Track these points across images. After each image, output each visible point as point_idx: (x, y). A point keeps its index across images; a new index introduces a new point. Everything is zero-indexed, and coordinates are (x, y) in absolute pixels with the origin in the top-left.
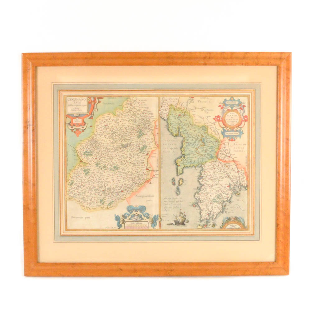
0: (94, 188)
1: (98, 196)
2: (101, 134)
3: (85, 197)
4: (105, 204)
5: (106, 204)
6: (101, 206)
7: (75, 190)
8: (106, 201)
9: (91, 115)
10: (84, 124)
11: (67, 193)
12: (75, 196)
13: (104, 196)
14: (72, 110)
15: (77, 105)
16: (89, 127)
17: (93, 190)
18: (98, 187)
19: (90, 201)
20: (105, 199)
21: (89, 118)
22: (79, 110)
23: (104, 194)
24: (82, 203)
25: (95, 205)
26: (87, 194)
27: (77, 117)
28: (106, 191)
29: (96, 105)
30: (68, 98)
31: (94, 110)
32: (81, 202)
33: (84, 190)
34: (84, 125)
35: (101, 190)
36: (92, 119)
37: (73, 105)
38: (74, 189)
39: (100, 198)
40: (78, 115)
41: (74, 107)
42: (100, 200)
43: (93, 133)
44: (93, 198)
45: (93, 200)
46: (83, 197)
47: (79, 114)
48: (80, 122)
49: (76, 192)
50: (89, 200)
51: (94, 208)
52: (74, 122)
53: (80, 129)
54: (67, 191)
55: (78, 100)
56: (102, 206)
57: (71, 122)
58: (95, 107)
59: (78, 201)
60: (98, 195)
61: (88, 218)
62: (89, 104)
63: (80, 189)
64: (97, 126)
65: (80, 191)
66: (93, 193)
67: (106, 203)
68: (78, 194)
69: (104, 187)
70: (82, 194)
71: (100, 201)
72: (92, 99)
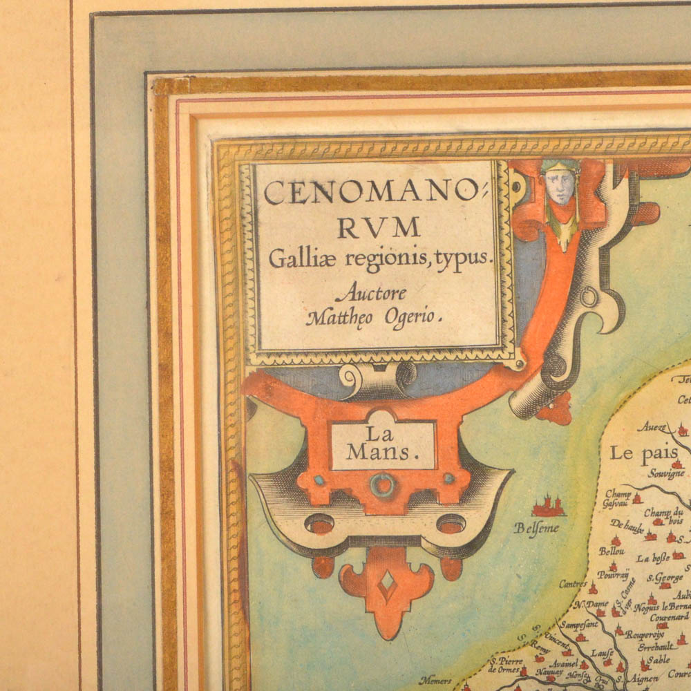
2: (664, 597)
9: (546, 371)
10: (463, 477)
14: (317, 319)
15: (376, 262)
16: (529, 521)
21: (526, 413)
22: (404, 319)
27: (376, 397)
29: (605, 251)
30: (269, 173)
31: (580, 310)
34: (467, 495)
36: (564, 420)
37: (328, 261)
40: (390, 375)
41: (340, 279)
43: (579, 585)
47: (404, 369)
48: (411, 464)
52: (341, 461)
53: (415, 540)
55: (383, 192)
57: (301, 463)
58: (592, 276)
62: (519, 240)
64: (616, 499)
72: (558, 185)
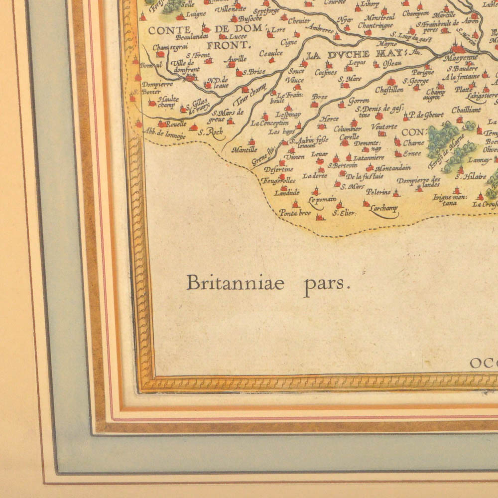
0: (376, 32)
1: (415, 101)
3: (302, 106)
4: (469, 168)
5: (478, 169)
6: (435, 182)
7: (214, 53)
8: (479, 140)
11: (138, 78)
12: (212, 100)
13: (462, 101)
17: (371, 46)
18: (412, 22)
19: (345, 143)
20: (470, 127)
23: (465, 84)
24: (274, 164)
25: (389, 181)
26: (312, 85)
28: (479, 52)
32: (261, 151)
33: (291, 52)
35: (441, 43)
38: (200, 46)
39: (430, 115)
42: (432, 131)
44: (372, 119)
45: (367, 134)
46: (281, 108)
49: (217, 70)
50: (329, 132)
51: (373, 200)
54: (144, 59)
56: (448, 185)
59: (243, 141)
60: (408, 89)
61: (323, 285)
63: (258, 40)
65: (254, 61)
66: (366, 72)
67: (480, 154)
68: (234, 81)
69: (460, 17)
70: (270, 82)
71: (425, 138)
